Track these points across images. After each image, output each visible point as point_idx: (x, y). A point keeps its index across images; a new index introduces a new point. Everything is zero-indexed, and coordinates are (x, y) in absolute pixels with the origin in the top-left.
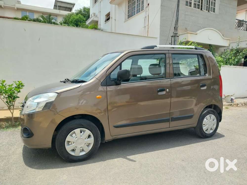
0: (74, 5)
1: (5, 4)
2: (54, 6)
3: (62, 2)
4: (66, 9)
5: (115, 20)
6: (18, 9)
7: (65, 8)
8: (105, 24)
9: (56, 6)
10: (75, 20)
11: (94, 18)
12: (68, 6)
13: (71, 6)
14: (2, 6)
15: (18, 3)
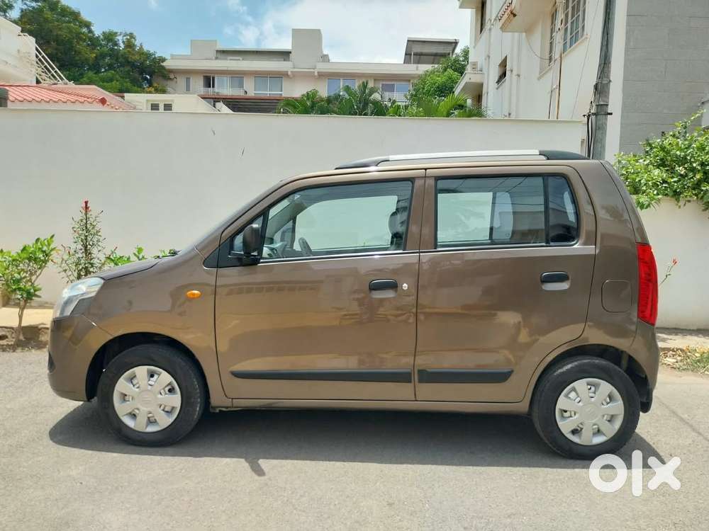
0: (456, 43)
1: (294, 68)
2: (406, 54)
3: (424, 42)
4: (434, 59)
5: (519, 76)
6: (322, 76)
7: (433, 57)
8: (497, 89)
9: (411, 55)
10: (438, 87)
11: (472, 76)
12: (440, 50)
13: (448, 50)
14: (289, 73)
15: (323, 61)
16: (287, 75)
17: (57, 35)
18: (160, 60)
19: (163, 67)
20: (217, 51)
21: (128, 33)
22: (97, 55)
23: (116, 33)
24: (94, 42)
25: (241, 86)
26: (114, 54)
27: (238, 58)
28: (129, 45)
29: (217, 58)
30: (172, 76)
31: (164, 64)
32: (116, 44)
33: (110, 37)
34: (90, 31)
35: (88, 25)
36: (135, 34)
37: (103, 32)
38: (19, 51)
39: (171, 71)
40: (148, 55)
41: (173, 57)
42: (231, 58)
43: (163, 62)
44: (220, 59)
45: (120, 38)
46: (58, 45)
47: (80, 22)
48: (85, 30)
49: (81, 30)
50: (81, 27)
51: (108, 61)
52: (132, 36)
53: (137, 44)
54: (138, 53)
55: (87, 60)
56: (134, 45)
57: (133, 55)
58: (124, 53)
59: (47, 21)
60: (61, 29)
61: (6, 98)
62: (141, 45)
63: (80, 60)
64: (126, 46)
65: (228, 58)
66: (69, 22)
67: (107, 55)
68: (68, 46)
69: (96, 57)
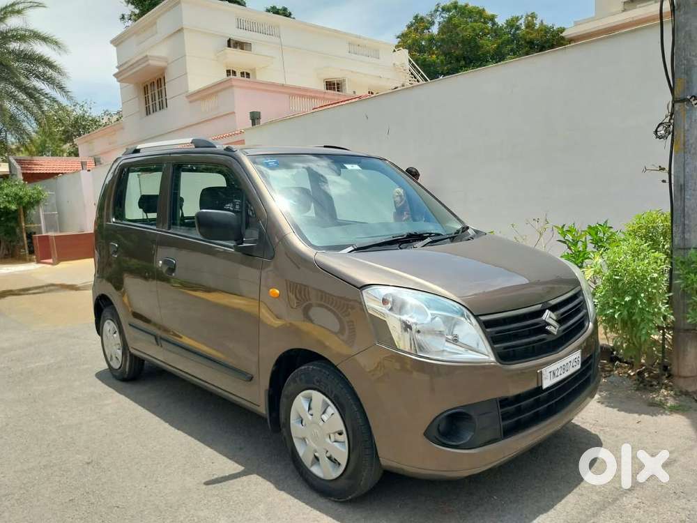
17: (463, 37)
18: (558, 31)
19: (562, 38)
20: (625, 3)
21: (530, 13)
22: (499, 45)
23: (518, 17)
24: (497, 32)
26: (515, 38)
28: (530, 26)
29: (625, 10)
31: (563, 34)
32: (518, 28)
33: (512, 24)
34: (494, 24)
35: (492, 18)
36: (536, 13)
37: (507, 21)
38: (394, 64)
40: (546, 30)
41: (576, 24)
43: (562, 32)
44: (629, 10)
45: (522, 21)
46: (464, 45)
47: (484, 19)
48: (490, 25)
49: (484, 26)
50: (485, 23)
51: (509, 47)
52: (533, 16)
53: (537, 23)
54: (537, 30)
55: (488, 52)
56: (534, 25)
57: (532, 34)
58: (524, 34)
59: (456, 26)
60: (466, 31)
61: (259, 118)
62: (542, 21)
63: (482, 54)
64: (527, 28)
65: (638, 6)
66: (475, 21)
67: (509, 42)
68: (472, 44)
69: (498, 47)
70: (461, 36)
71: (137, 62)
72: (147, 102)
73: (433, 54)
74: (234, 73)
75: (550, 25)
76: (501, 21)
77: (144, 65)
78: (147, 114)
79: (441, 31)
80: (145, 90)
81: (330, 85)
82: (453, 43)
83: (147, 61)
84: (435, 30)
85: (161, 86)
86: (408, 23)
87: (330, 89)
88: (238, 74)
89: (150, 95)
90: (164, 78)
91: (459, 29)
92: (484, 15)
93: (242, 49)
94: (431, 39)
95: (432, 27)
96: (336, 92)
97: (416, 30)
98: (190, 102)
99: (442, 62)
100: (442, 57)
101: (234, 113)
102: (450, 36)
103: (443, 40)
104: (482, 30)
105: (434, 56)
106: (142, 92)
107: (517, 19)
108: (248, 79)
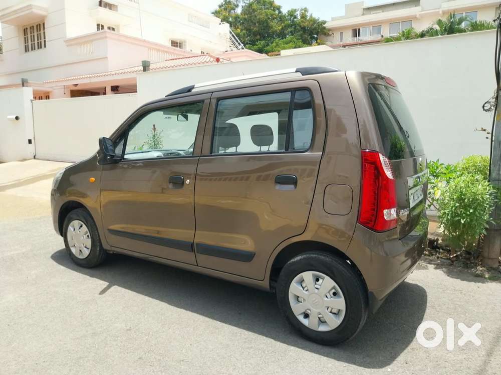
1: (422, 11)
14: (418, 16)
16: (416, 17)
17: (259, 19)
18: (322, 23)
19: (324, 28)
20: (364, 9)
21: (303, 8)
22: (283, 27)
23: (296, 10)
24: (281, 18)
25: (379, 32)
26: (294, 24)
27: (378, 11)
28: (303, 17)
29: (363, 14)
30: (330, 33)
31: (325, 26)
32: (295, 17)
33: (292, 14)
34: (280, 12)
35: (279, 8)
36: (307, 8)
37: (288, 11)
38: (220, 34)
39: (329, 30)
40: (314, 21)
41: (333, 19)
42: (373, 12)
43: (324, 24)
44: (366, 14)
45: (298, 13)
46: (260, 24)
47: (274, 7)
48: (277, 12)
49: (273, 13)
50: (274, 11)
51: (289, 30)
52: (306, 10)
53: (308, 14)
54: (308, 20)
55: (276, 31)
56: (306, 16)
57: (305, 23)
58: (300, 22)
59: (254, 11)
60: (261, 14)
61: (149, 66)
62: (311, 14)
63: (272, 32)
64: (301, 18)
65: (372, 12)
66: (268, 9)
67: (289, 26)
68: (265, 24)
69: (282, 29)
70: (258, 18)
71: (21, 9)
72: (26, 40)
73: (238, 28)
74: (103, 26)
75: (317, 18)
76: (285, 11)
77: (27, 12)
78: (26, 51)
79: (244, 13)
80: (25, 31)
81: (175, 43)
82: (252, 22)
83: (31, 9)
84: (239, 11)
85: (40, 30)
86: (220, 3)
87: (175, 46)
88: (106, 28)
89: (29, 36)
90: (44, 24)
91: (256, 13)
92: (273, 5)
93: (110, 9)
94: (237, 17)
95: (237, 9)
96: (179, 49)
97: (226, 9)
98: (68, 46)
99: (244, 34)
100: (244, 31)
101: (107, 58)
102: (250, 17)
103: (245, 19)
104: (272, 15)
105: (239, 30)
106: (22, 33)
107: (295, 11)
108: (113, 32)
